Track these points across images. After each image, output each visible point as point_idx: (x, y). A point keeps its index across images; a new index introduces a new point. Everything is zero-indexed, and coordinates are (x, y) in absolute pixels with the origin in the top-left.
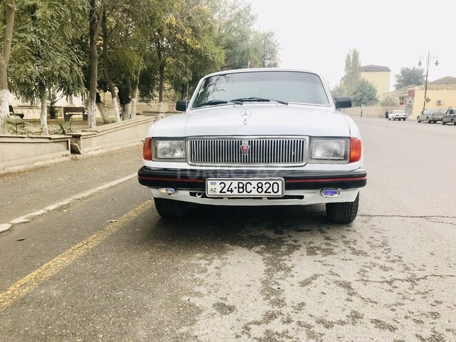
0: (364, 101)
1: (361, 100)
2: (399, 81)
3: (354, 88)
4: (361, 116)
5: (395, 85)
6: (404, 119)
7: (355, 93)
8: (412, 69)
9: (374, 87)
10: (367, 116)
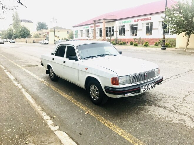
0: (25, 36)
1: (24, 35)
2: (37, 27)
3: (19, 30)
4: (26, 42)
5: (37, 29)
6: (48, 44)
7: (20, 32)
8: (42, 22)
9: (28, 29)
10: (29, 42)
